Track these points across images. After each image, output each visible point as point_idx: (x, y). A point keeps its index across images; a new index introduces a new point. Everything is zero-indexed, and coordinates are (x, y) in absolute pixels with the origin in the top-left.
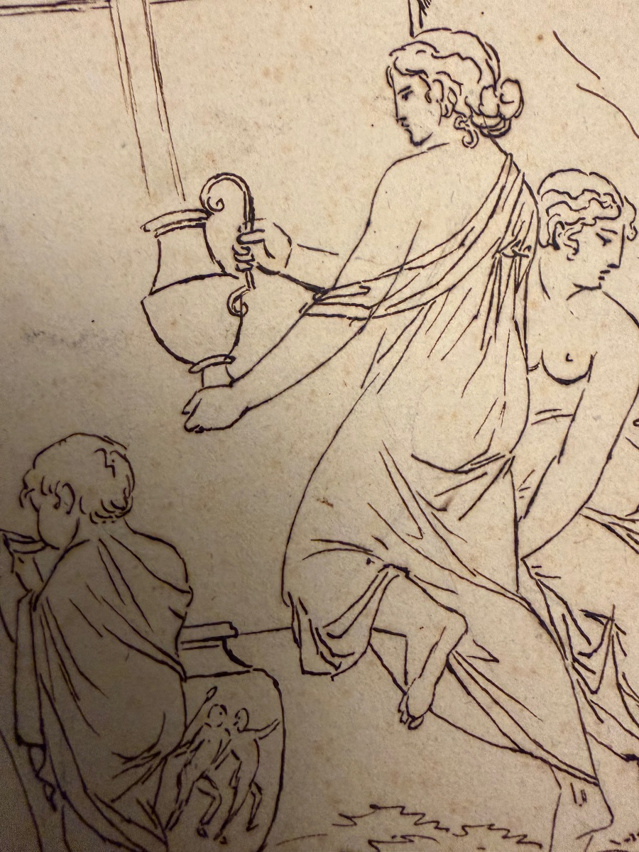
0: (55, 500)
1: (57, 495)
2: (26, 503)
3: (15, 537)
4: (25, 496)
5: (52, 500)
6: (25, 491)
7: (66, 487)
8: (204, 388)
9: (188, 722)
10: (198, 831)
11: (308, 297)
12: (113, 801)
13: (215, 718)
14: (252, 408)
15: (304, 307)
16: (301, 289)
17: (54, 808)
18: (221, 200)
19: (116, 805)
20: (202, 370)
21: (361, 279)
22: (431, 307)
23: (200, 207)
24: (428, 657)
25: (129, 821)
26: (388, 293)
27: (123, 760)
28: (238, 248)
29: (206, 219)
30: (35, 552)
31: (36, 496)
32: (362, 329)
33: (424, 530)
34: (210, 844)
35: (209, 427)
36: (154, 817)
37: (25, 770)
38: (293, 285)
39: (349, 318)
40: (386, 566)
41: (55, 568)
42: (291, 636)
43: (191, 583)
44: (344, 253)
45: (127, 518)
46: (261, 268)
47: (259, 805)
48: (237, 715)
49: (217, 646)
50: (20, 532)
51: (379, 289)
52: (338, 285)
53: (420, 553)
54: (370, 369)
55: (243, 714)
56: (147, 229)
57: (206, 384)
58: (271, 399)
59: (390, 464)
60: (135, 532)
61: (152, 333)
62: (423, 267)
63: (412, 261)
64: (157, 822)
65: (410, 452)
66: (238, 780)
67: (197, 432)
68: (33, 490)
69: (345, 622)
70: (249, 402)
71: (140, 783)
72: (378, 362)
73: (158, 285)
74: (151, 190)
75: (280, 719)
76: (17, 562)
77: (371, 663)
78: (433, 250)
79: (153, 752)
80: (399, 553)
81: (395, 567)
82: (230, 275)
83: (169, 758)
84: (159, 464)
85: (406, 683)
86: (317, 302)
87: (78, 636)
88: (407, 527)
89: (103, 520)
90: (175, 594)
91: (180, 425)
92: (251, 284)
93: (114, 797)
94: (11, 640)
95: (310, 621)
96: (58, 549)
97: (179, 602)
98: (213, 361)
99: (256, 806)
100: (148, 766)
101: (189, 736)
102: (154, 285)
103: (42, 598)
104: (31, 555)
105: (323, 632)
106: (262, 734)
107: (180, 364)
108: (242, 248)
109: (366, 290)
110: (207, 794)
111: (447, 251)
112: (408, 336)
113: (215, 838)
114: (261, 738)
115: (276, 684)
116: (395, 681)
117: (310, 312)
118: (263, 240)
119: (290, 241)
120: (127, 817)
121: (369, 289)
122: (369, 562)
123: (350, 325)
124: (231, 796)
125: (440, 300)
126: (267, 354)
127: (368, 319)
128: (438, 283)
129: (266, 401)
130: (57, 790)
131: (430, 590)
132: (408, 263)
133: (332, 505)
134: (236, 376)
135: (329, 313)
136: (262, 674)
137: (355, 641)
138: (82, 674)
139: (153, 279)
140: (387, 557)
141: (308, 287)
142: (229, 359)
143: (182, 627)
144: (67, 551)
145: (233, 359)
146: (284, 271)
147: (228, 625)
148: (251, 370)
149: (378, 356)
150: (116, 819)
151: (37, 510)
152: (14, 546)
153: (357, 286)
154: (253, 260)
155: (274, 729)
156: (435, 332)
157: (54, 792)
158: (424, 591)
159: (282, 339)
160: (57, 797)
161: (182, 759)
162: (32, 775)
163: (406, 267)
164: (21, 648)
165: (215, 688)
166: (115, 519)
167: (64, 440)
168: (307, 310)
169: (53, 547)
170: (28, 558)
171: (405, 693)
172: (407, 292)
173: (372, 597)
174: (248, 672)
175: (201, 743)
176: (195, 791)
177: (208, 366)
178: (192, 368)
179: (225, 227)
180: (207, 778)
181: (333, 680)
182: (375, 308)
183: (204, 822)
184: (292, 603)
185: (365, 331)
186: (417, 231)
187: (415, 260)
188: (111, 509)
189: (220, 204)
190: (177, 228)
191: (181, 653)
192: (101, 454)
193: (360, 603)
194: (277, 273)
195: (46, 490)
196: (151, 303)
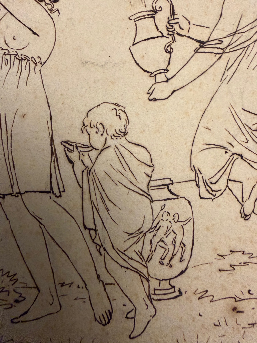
0: (96, 130)
1: (97, 128)
2: (84, 131)
3: (80, 145)
4: (84, 129)
5: (95, 130)
6: (84, 127)
7: (101, 124)
8: (156, 83)
9: (154, 219)
10: (160, 262)
11: (197, 45)
12: (124, 251)
13: (165, 217)
14: (176, 91)
15: (196, 49)
16: (194, 42)
17: (101, 255)
18: (161, 7)
19: (126, 253)
20: (155, 75)
21: (219, 38)
22: (248, 48)
23: (152, 10)
24: (252, 191)
25: (132, 259)
26: (230, 43)
27: (128, 235)
28: (168, 26)
29: (155, 14)
30: (89, 151)
31: (88, 128)
32: (220, 58)
33: (248, 139)
34: (165, 267)
35: (158, 99)
36: (141, 257)
37: (88, 239)
38: (191, 40)
39: (215, 53)
40: (233, 154)
41: (97, 157)
42: (195, 183)
43: (153, 163)
44: (212, 26)
45: (126, 136)
46: (178, 34)
47: (184, 252)
48: (174, 216)
49: (165, 188)
50: (82, 143)
51: (226, 42)
52: (210, 40)
53: (247, 148)
54: (224, 74)
55: (176, 215)
56: (131, 19)
57: (157, 81)
58: (184, 87)
59: (233, 112)
60: (130, 142)
61: (134, 61)
62: (244, 32)
63: (239, 30)
64: (143, 259)
65: (242, 107)
66: (175, 241)
67: (154, 101)
68: (87, 126)
69: (217, 177)
70: (175, 88)
71: (135, 244)
72: (227, 71)
73: (136, 42)
74: (132, 4)
75: (192, 217)
76: (81, 155)
77: (228, 194)
78: (248, 25)
79: (140, 231)
80: (238, 149)
81: (237, 154)
82: (165, 37)
83: (147, 233)
84: (138, 114)
85: (243, 201)
86: (201, 47)
87: (108, 185)
88: (241, 138)
89: (116, 138)
90: (147, 167)
91: (147, 99)
92: (174, 40)
93: (125, 249)
94: (80, 187)
95: (203, 177)
96: (98, 150)
97: (149, 170)
98: (159, 72)
99: (183, 252)
100: (138, 237)
101: (155, 224)
102: (134, 41)
103: (92, 170)
104: (87, 153)
105: (208, 182)
106: (185, 223)
107: (146, 73)
108: (170, 26)
109: (221, 42)
110: (163, 247)
111: (254, 26)
112: (239, 60)
113: (167, 265)
114: (184, 225)
115: (189, 203)
116: (238, 201)
117: (199, 51)
118: (178, 23)
119: (189, 23)
120: (130, 257)
121: (222, 41)
122: (226, 152)
123: (215, 56)
124: (173, 248)
125: (251, 46)
126: (181, 69)
127: (222, 54)
128: (250, 39)
129: (182, 88)
130: (102, 247)
131: (251, 163)
132: (238, 31)
133: (210, 130)
134: (169, 78)
135: (206, 51)
136: (184, 199)
137: (221, 185)
138: (110, 200)
139: (134, 39)
140: (234, 150)
141: (198, 41)
142: (166, 71)
143: (150, 180)
144: (102, 151)
145: (168, 71)
146: (187, 35)
147: (169, 179)
148: (175, 75)
149: (227, 68)
150: (126, 258)
151: (89, 134)
152: (80, 149)
153: (217, 40)
154: (175, 30)
155: (190, 221)
156: (250, 58)
157: (100, 248)
158: (249, 164)
159: (187, 62)
160: (102, 250)
161: (152, 234)
162: (91, 241)
163: (237, 32)
164: (84, 190)
165: (165, 205)
166: (121, 137)
167: (99, 105)
168: (197, 50)
169: (96, 149)
170: (86, 154)
171: (242, 206)
172: (238, 43)
173: (228, 167)
174: (178, 198)
175: (160, 227)
176: (158, 246)
177: (158, 74)
178: (151, 75)
179: (162, 17)
180: (163, 241)
181: (213, 201)
182: (225, 49)
183: (162, 259)
184: (195, 170)
185: (221, 58)
186: (241, 18)
187: (240, 29)
188: (119, 133)
189: (160, 8)
190: (143, 18)
191: (150, 191)
192: (115, 110)
193: (223, 169)
194: (185, 36)
195: (92, 126)
196: (133, 49)
